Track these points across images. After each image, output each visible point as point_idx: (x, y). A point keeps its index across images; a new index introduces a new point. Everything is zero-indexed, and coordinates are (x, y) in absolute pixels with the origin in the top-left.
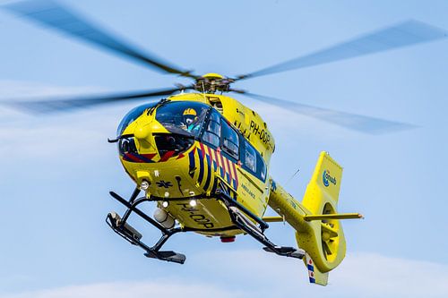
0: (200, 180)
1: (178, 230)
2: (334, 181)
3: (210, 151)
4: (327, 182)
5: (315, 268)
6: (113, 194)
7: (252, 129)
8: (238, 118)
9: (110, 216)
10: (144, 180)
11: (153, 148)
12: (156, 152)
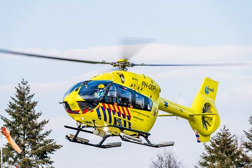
0: (105, 120)
1: (109, 136)
2: (213, 90)
3: (109, 106)
4: (208, 92)
5: (200, 135)
6: (66, 127)
7: (144, 85)
8: (134, 82)
9: (67, 136)
10: (78, 121)
11: (78, 108)
12: (80, 109)
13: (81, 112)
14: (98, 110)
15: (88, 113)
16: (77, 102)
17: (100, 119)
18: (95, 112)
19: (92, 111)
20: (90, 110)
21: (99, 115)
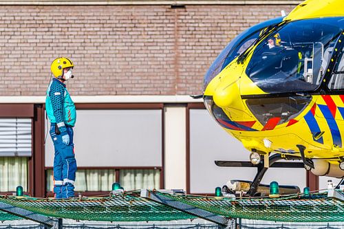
10: (254, 150)
11: (247, 115)
12: (253, 119)
13: (258, 126)
14: (310, 119)
15: (282, 128)
16: (243, 97)
17: (321, 141)
18: (301, 125)
19: (293, 122)
20: (286, 118)
21: (316, 132)
